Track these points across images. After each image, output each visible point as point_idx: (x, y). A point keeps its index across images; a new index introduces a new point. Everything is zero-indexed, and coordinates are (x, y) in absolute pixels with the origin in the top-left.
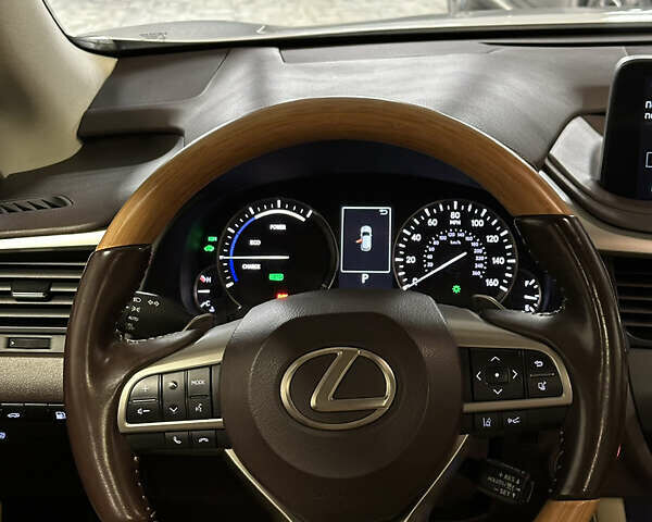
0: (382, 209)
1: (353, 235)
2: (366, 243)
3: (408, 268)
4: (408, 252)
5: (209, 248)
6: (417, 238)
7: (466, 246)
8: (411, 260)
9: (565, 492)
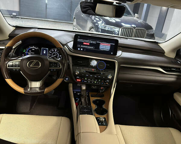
0: (47, 49)
1: (43, 51)
2: (45, 53)
3: (49, 56)
4: (49, 54)
5: (24, 51)
6: (51, 52)
7: (57, 54)
8: (50, 55)
9: (60, 78)
